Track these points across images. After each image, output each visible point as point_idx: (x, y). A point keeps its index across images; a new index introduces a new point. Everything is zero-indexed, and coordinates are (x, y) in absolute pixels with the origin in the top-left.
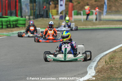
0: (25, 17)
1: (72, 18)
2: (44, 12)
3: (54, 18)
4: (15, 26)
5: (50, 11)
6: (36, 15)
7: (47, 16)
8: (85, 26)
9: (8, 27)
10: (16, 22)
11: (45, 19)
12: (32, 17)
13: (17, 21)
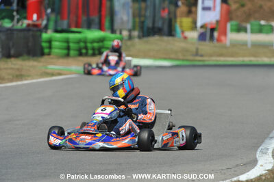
0: (121, 33)
1: (226, 39)
2: (163, 23)
3: (185, 38)
4: (97, 52)
5: (178, 20)
6: (145, 29)
7: (171, 32)
8: (254, 56)
9: (81, 54)
10: (101, 44)
11: (166, 38)
12: (136, 33)
13: (102, 40)
